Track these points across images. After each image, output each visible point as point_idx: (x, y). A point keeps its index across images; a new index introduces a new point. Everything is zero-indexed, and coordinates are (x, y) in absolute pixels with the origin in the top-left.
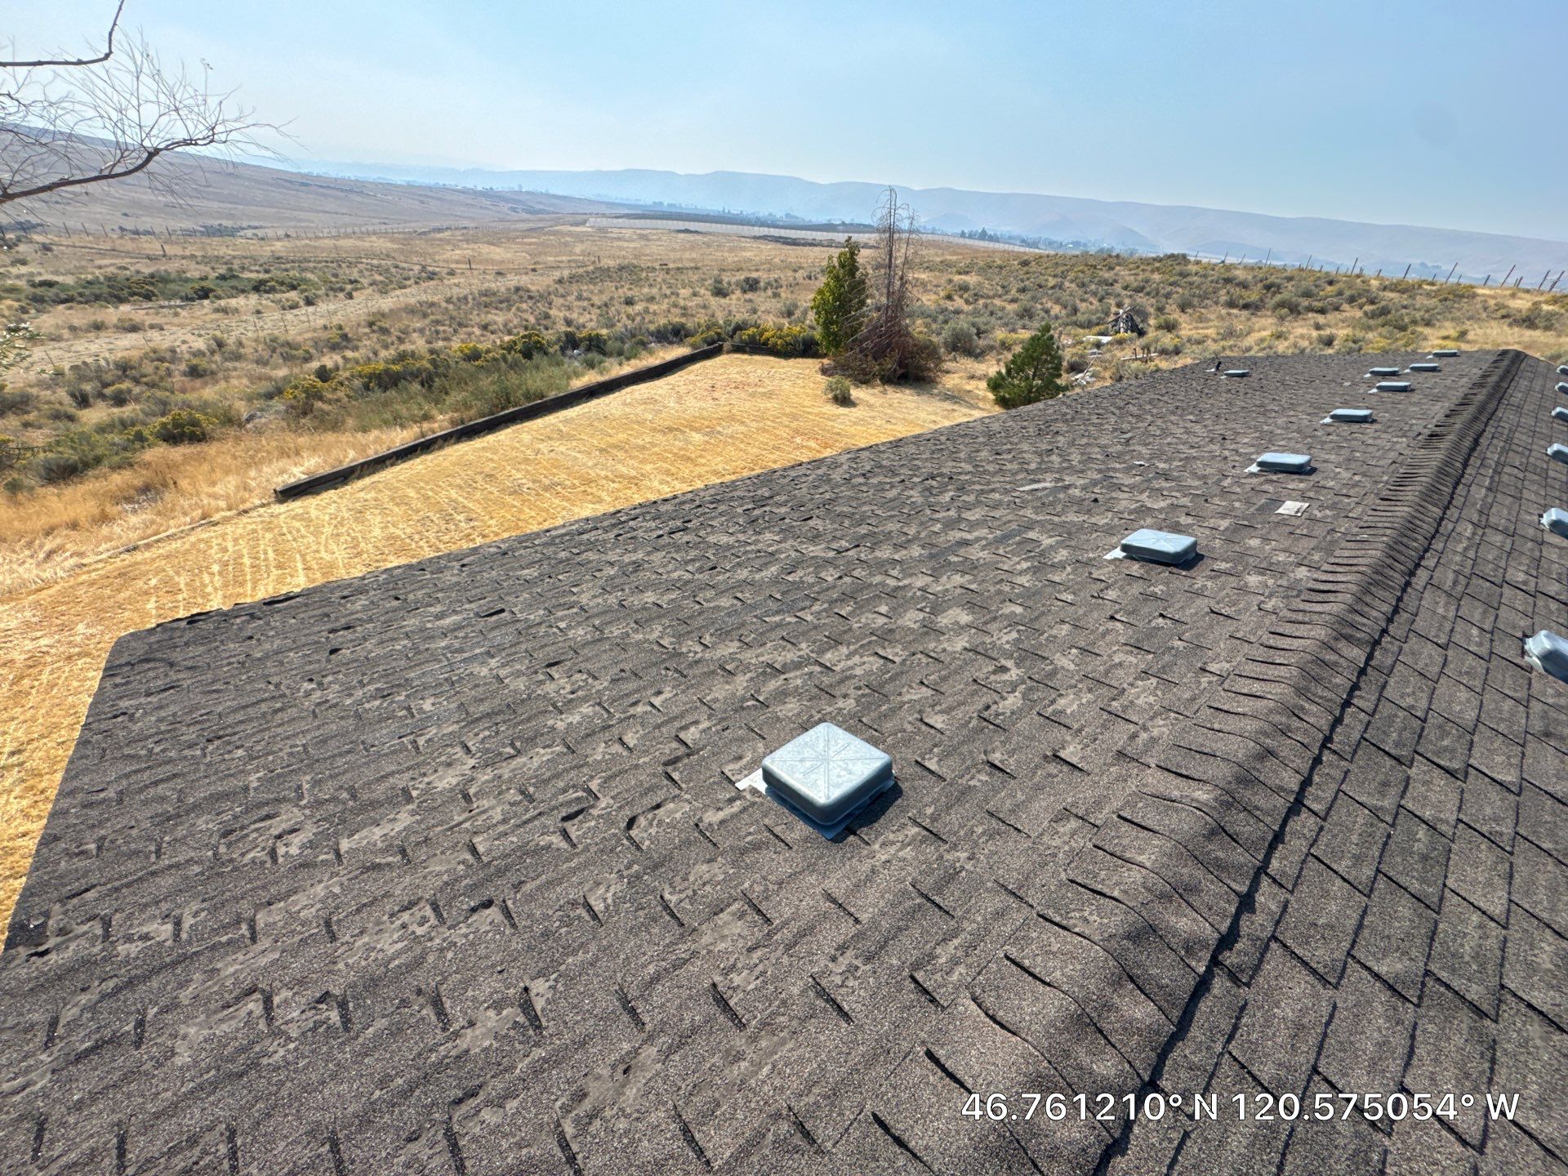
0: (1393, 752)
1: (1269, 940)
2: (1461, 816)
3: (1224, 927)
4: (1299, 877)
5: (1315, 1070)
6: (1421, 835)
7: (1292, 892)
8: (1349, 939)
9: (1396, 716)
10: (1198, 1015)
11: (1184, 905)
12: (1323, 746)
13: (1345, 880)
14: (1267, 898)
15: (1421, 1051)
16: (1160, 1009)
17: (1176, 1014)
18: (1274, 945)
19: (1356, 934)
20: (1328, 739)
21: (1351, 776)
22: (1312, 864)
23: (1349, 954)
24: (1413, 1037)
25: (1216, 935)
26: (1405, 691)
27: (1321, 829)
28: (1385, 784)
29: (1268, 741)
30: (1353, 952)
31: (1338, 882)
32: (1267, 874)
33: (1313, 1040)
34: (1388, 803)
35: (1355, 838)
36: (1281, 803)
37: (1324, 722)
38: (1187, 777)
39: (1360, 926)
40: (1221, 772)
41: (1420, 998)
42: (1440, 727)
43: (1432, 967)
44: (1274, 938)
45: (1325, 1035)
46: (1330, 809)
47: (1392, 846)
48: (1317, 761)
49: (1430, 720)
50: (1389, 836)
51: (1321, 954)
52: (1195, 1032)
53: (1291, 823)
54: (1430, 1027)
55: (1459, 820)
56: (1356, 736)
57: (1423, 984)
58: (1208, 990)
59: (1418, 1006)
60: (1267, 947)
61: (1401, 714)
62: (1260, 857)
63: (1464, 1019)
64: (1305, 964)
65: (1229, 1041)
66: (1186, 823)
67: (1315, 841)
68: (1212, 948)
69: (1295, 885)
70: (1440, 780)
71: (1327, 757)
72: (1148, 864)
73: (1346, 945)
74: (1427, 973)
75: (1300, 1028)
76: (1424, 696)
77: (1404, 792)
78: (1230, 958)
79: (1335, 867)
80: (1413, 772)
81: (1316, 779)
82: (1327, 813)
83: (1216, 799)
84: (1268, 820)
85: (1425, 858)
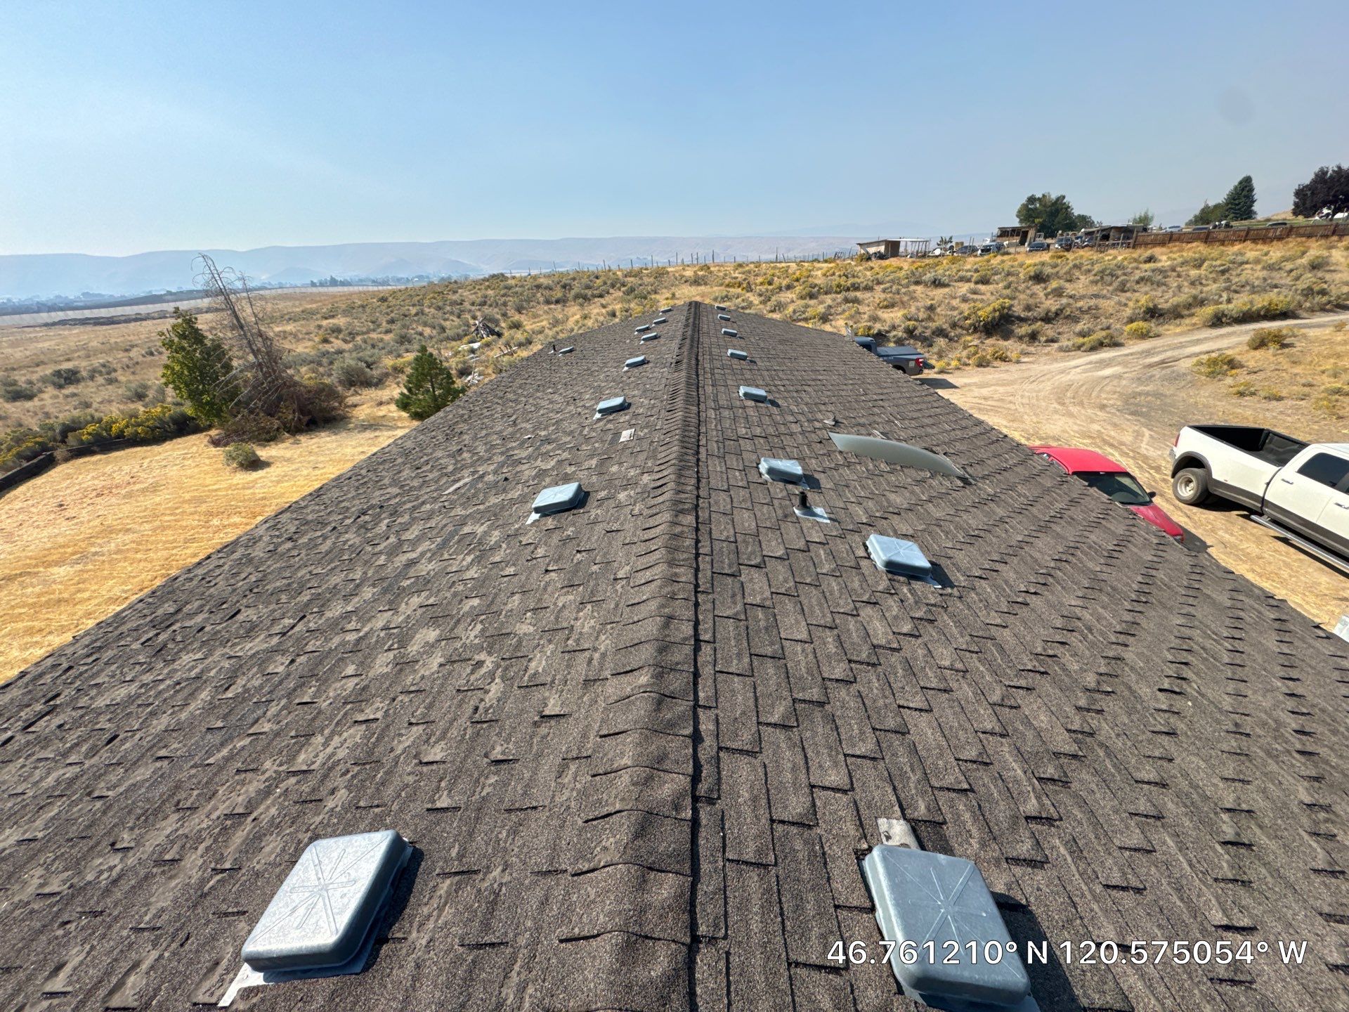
0: (729, 572)
1: (718, 753)
2: (773, 590)
3: (690, 770)
4: (716, 693)
5: (772, 821)
6: (761, 616)
7: (717, 707)
8: (755, 713)
9: (723, 547)
10: (701, 851)
11: (662, 774)
12: (696, 592)
13: (738, 675)
14: (706, 726)
15: (810, 754)
16: (677, 873)
17: (687, 868)
18: (721, 754)
19: (757, 707)
20: (697, 586)
21: (717, 602)
22: (721, 677)
23: (759, 723)
24: (803, 749)
25: (689, 779)
26: (721, 530)
27: (715, 650)
28: (734, 596)
29: (666, 610)
30: (761, 720)
31: (736, 679)
32: (700, 706)
33: (764, 802)
34: (739, 607)
35: (733, 643)
36: (688, 649)
37: (691, 577)
38: (631, 671)
39: (756, 699)
40: (647, 653)
41: (797, 720)
42: (744, 541)
43: (795, 696)
44: (720, 749)
45: (768, 790)
46: (714, 633)
47: (751, 633)
48: (697, 605)
49: (739, 540)
50: (747, 628)
51: (745, 738)
52: (705, 867)
53: (700, 660)
54: (808, 734)
55: (772, 593)
56: (709, 573)
57: (795, 710)
58: (699, 824)
59: (798, 726)
60: (718, 758)
61: (725, 544)
62: (692, 698)
63: (818, 714)
64: (741, 752)
65: (724, 852)
66: (641, 709)
67: (715, 661)
68: (689, 792)
69: (716, 702)
70: (755, 574)
71: (701, 598)
72: (629, 763)
73: (754, 718)
74: (794, 701)
75: (755, 799)
76: (730, 526)
77: (744, 594)
78: (703, 788)
79: (730, 671)
80: (743, 578)
81: (701, 617)
82: (714, 637)
83: (652, 677)
84: (685, 667)
85: (766, 629)
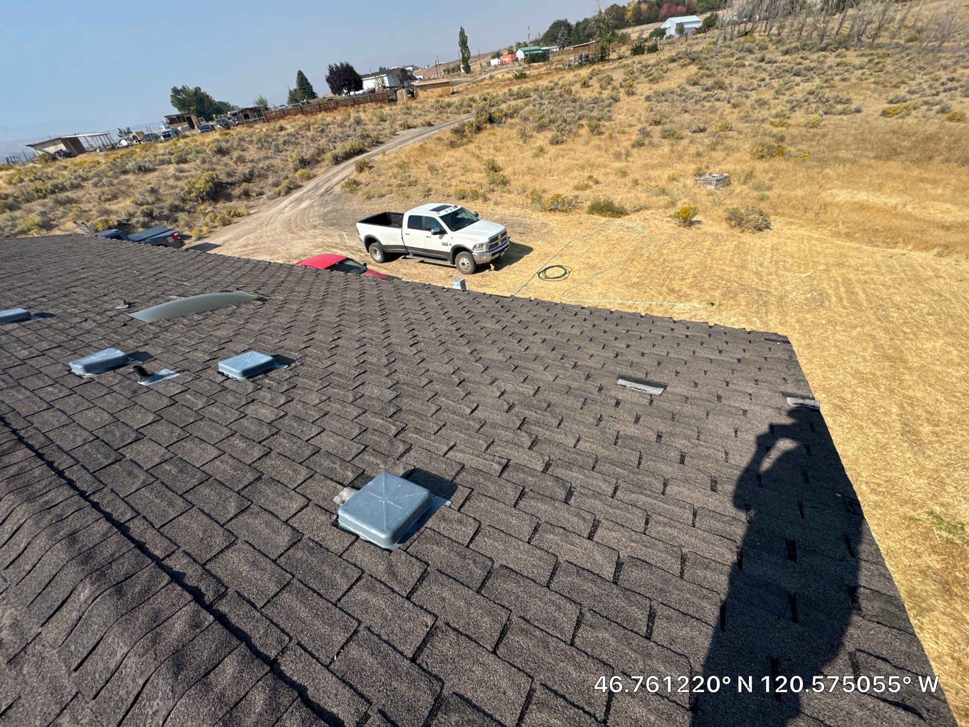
0: (110, 462)
1: (204, 569)
2: (165, 446)
3: (189, 597)
4: (171, 540)
5: (274, 561)
6: (168, 468)
7: (179, 547)
8: (214, 523)
9: (86, 450)
10: (238, 625)
11: (166, 624)
12: (86, 498)
13: (181, 515)
14: (178, 564)
15: (272, 509)
16: (230, 653)
17: (235, 642)
18: (207, 567)
19: (212, 519)
20: (82, 494)
21: (115, 489)
22: (165, 530)
23: (222, 526)
24: (265, 510)
25: (192, 604)
26: (70, 439)
27: (144, 518)
28: (130, 473)
29: (62, 533)
30: (222, 523)
31: (180, 518)
32: (163, 559)
33: (261, 558)
34: (142, 476)
35: (157, 501)
36: (116, 538)
37: (67, 492)
38: (64, 602)
39: (209, 516)
40: (72, 573)
41: (249, 500)
42: (106, 432)
43: (236, 490)
44: (203, 566)
45: (259, 551)
46: (133, 509)
47: (169, 484)
48: (95, 505)
49: (99, 435)
50: (163, 483)
51: (219, 541)
52: (247, 628)
53: (133, 535)
54: (263, 500)
55: (166, 448)
56: (88, 477)
57: (243, 496)
58: (225, 615)
59: (252, 502)
60: (208, 571)
61: (86, 447)
62: (150, 561)
63: (260, 485)
64: (222, 551)
65: (255, 607)
66: (104, 610)
67: (151, 523)
68: (200, 608)
69: (175, 544)
70: (140, 446)
71: (95, 498)
72: (125, 650)
73: (217, 526)
74: (238, 493)
75: (254, 564)
76: (79, 431)
77: (139, 466)
78: (209, 597)
79: (171, 518)
80: (128, 456)
81: (108, 510)
82: (136, 511)
83: (93, 584)
84: (124, 549)
85: (181, 471)
